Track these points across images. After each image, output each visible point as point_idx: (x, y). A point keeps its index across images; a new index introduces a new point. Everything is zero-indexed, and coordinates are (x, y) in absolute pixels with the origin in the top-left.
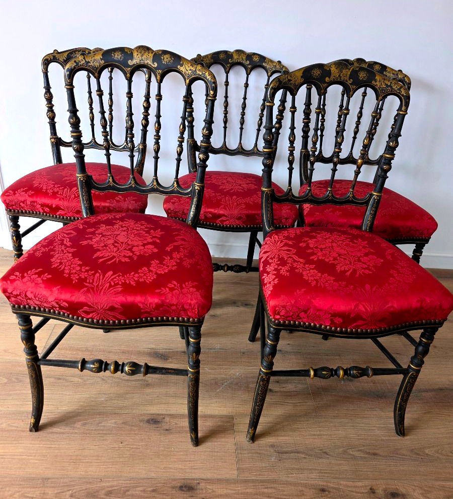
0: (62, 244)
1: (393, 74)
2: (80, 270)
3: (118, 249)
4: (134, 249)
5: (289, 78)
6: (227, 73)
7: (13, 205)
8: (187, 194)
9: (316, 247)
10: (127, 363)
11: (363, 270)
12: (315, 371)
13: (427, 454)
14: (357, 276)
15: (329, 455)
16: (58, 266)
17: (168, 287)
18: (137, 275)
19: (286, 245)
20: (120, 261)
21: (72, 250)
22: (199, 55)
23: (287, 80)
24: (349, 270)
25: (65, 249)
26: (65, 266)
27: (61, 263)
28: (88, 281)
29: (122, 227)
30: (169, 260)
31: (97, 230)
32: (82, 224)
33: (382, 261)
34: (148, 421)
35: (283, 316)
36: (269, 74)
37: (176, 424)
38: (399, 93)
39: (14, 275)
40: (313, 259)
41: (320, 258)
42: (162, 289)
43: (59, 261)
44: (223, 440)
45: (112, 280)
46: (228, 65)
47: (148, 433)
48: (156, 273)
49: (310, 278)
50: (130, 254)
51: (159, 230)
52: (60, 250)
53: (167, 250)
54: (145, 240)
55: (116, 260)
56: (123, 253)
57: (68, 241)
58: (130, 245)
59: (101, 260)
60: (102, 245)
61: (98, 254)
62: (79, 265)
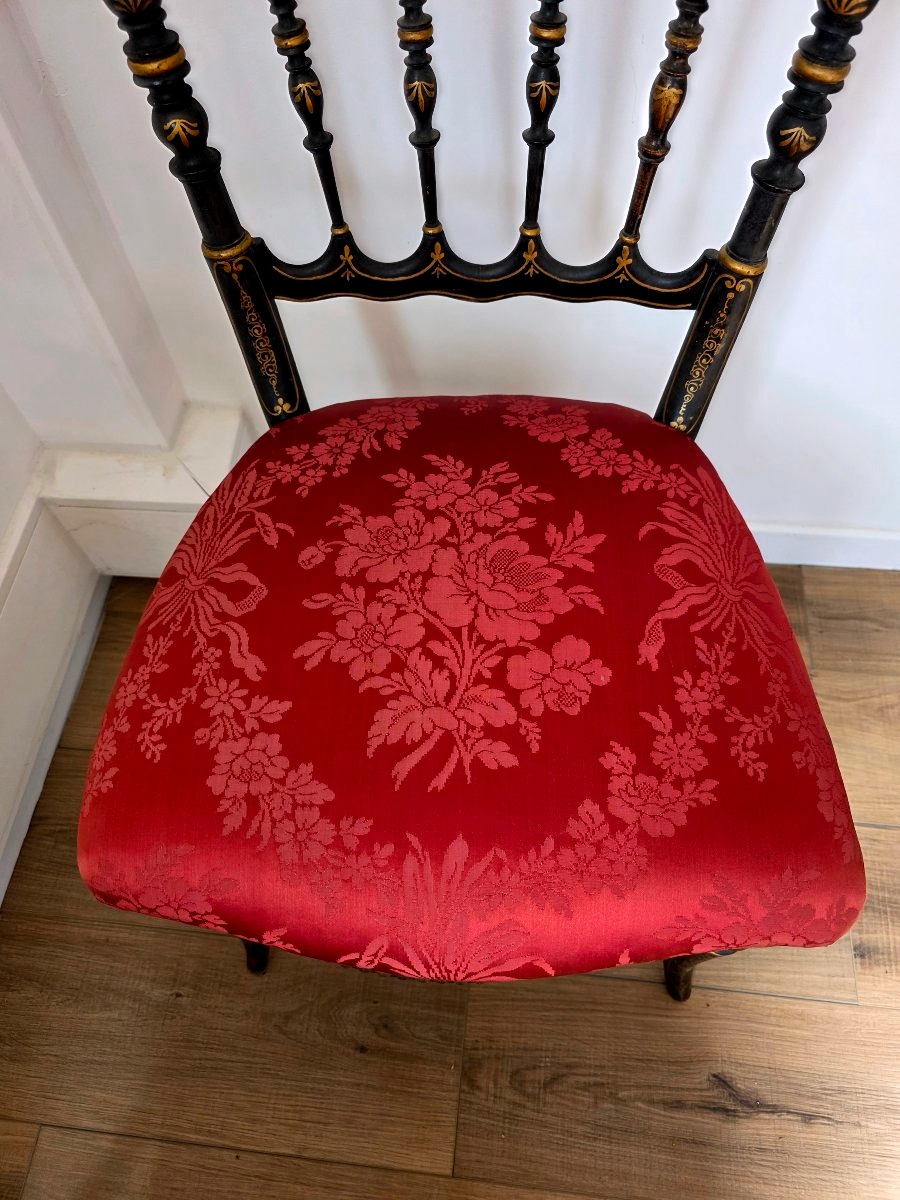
0: (227, 668)
3: (452, 677)
4: (520, 671)
16: (246, 823)
20: (477, 763)
25: (247, 700)
26: (274, 821)
29: (431, 516)
30: (672, 734)
31: (337, 554)
48: (642, 837)
50: (506, 715)
51: (579, 518)
52: (230, 712)
53: (647, 664)
54: (542, 598)
55: (460, 760)
56: (477, 708)
57: (245, 648)
58: (490, 645)
59: (404, 767)
60: (383, 659)
61: (384, 728)
62: (327, 810)
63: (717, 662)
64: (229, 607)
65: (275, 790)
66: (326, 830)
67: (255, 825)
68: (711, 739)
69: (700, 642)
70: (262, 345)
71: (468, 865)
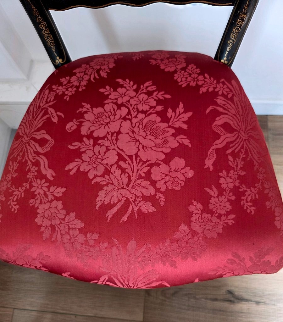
0: (40, 175)
3: (129, 177)
4: (156, 173)
16: (51, 235)
20: (139, 210)
25: (48, 187)
26: (62, 235)
29: (119, 106)
30: (218, 197)
50: (150, 191)
51: (181, 105)
52: (42, 192)
53: (208, 168)
54: (165, 141)
55: (133, 210)
56: (140, 189)
57: (46, 166)
58: (144, 162)
59: (111, 213)
60: (101, 169)
61: (102, 198)
62: (81, 230)
63: (237, 166)
64: (39, 149)
65: (61, 223)
66: (81, 238)
67: (54, 236)
68: (233, 198)
69: (230, 158)
70: (46, 33)
71: (136, 250)
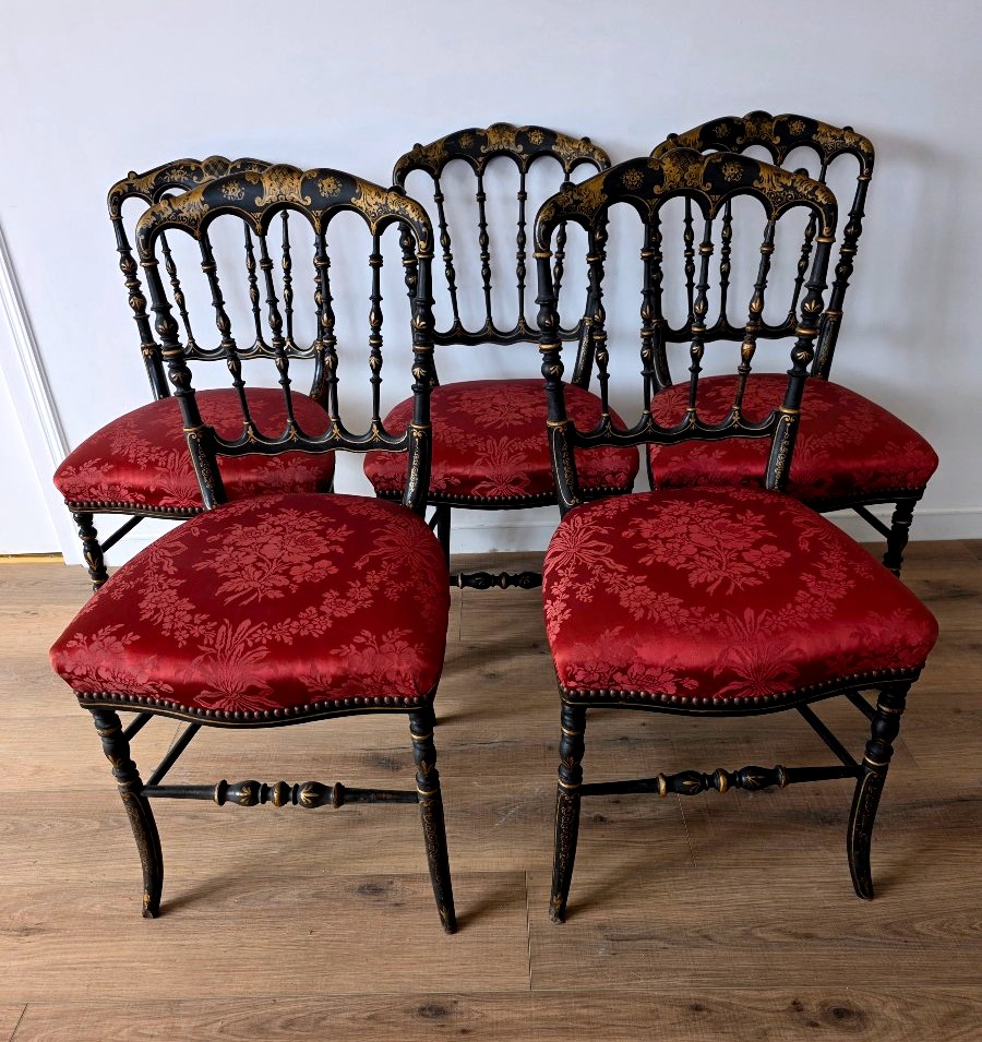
0: (160, 572)
1: (834, 137)
2: (192, 622)
3: (264, 573)
5: (576, 197)
6: (480, 175)
7: (78, 494)
8: (400, 446)
9: (656, 537)
10: (303, 786)
11: (744, 579)
12: (668, 780)
13: (918, 933)
14: (730, 591)
15: (715, 942)
16: (152, 617)
17: (355, 644)
18: (295, 624)
19: (596, 536)
20: (265, 597)
21: (179, 582)
22: (418, 146)
23: (571, 201)
24: (716, 580)
25: (165, 580)
26: (164, 616)
27: (157, 611)
28: (205, 642)
29: (274, 526)
30: (359, 588)
31: (224, 538)
32: (200, 527)
33: (788, 555)
34: (362, 890)
35: (582, 681)
36: (567, 167)
37: (414, 893)
38: (813, 200)
39: (73, 639)
40: (644, 563)
41: (659, 560)
42: (343, 646)
43: (154, 606)
44: (505, 919)
45: (250, 636)
46: (480, 159)
47: (360, 912)
48: (332, 617)
49: (634, 604)
50: (284, 583)
51: (345, 526)
52: (157, 584)
53: (357, 568)
54: (316, 549)
55: (258, 596)
56: (272, 581)
57: (170, 565)
58: (285, 563)
59: (231, 598)
60: (233, 567)
61: (226, 587)
62: (190, 612)
63: (390, 568)
64: (168, 554)
65: (168, 606)
66: (187, 618)
68: (377, 589)
69: (385, 562)
71: (249, 627)
